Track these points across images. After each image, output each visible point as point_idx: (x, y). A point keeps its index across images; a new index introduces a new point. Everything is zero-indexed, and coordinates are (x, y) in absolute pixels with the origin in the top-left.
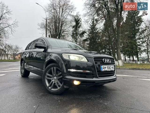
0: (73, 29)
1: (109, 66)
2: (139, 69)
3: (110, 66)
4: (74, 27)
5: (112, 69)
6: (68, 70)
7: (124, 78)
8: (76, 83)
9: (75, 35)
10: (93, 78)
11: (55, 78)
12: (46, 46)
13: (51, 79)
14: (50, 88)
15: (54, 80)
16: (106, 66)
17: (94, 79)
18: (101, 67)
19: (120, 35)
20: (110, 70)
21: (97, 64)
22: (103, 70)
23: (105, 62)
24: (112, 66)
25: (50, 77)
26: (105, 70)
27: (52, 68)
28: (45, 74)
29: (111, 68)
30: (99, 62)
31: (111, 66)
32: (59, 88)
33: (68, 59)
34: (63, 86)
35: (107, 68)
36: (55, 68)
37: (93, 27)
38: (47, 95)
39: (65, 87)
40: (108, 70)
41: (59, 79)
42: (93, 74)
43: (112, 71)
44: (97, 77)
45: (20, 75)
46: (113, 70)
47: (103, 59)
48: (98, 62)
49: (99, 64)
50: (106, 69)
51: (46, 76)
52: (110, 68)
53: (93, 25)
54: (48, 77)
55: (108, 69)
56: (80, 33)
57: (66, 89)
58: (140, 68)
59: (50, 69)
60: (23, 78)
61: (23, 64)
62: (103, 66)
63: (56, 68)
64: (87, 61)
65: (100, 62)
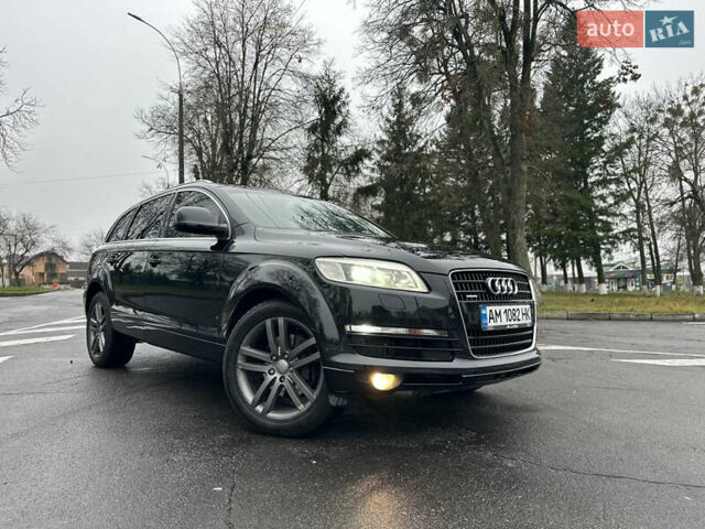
0: (309, 137)
1: (511, 307)
2: (610, 319)
3: (516, 307)
4: (313, 129)
5: (524, 322)
6: (347, 328)
7: (554, 360)
8: (382, 382)
9: (319, 168)
10: (451, 361)
11: (283, 363)
12: (225, 225)
13: (265, 369)
14: (260, 409)
15: (279, 373)
16: (503, 308)
17: (457, 364)
18: (483, 312)
19: (525, 168)
20: (517, 322)
21: (465, 298)
22: (491, 325)
23: (496, 291)
24: (524, 307)
25: (262, 362)
26: (499, 323)
27: (268, 322)
28: (236, 350)
29: (520, 317)
30: (473, 294)
31: (520, 307)
32: (302, 407)
33: (343, 280)
34: (322, 399)
35: (503, 316)
36: (281, 321)
37: (400, 130)
38: (249, 439)
39: (333, 401)
40: (509, 323)
41: (299, 371)
42: (450, 344)
43: (523, 329)
44: (466, 356)
45: (85, 360)
46: (528, 322)
47: (489, 280)
48: (469, 294)
49: (474, 299)
50: (503, 322)
51: (240, 357)
52: (517, 314)
53: (398, 122)
54: (250, 359)
55: (507, 319)
56: (343, 156)
57: (338, 410)
58: (615, 311)
59: (259, 325)
60: (103, 372)
61: (98, 307)
62: (488, 308)
63: (285, 321)
64: (426, 290)
65: (477, 294)
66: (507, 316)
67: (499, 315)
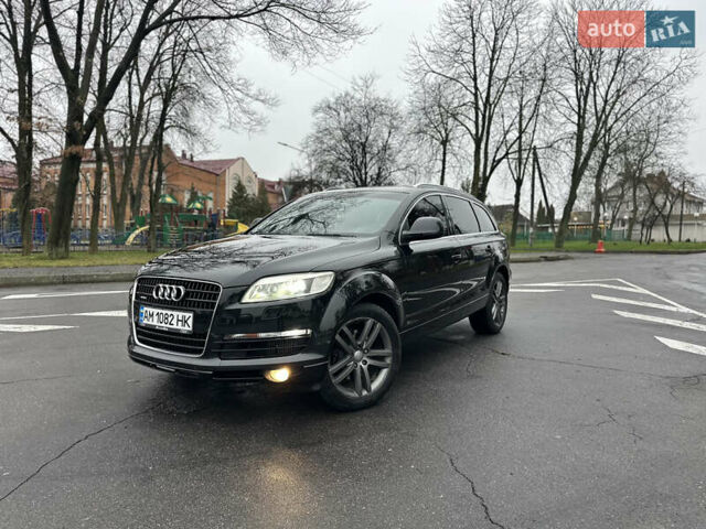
1: (164, 312)
3: (169, 312)
5: (180, 327)
16: (156, 311)
18: (142, 311)
20: (168, 326)
22: (144, 322)
23: (158, 295)
24: (181, 314)
26: (150, 323)
29: (174, 322)
31: (175, 313)
35: (156, 318)
40: (159, 324)
46: (186, 329)
49: (144, 300)
50: (154, 322)
52: (170, 319)
55: (159, 320)
62: (145, 309)
65: (146, 296)
66: (159, 319)
67: (152, 315)
